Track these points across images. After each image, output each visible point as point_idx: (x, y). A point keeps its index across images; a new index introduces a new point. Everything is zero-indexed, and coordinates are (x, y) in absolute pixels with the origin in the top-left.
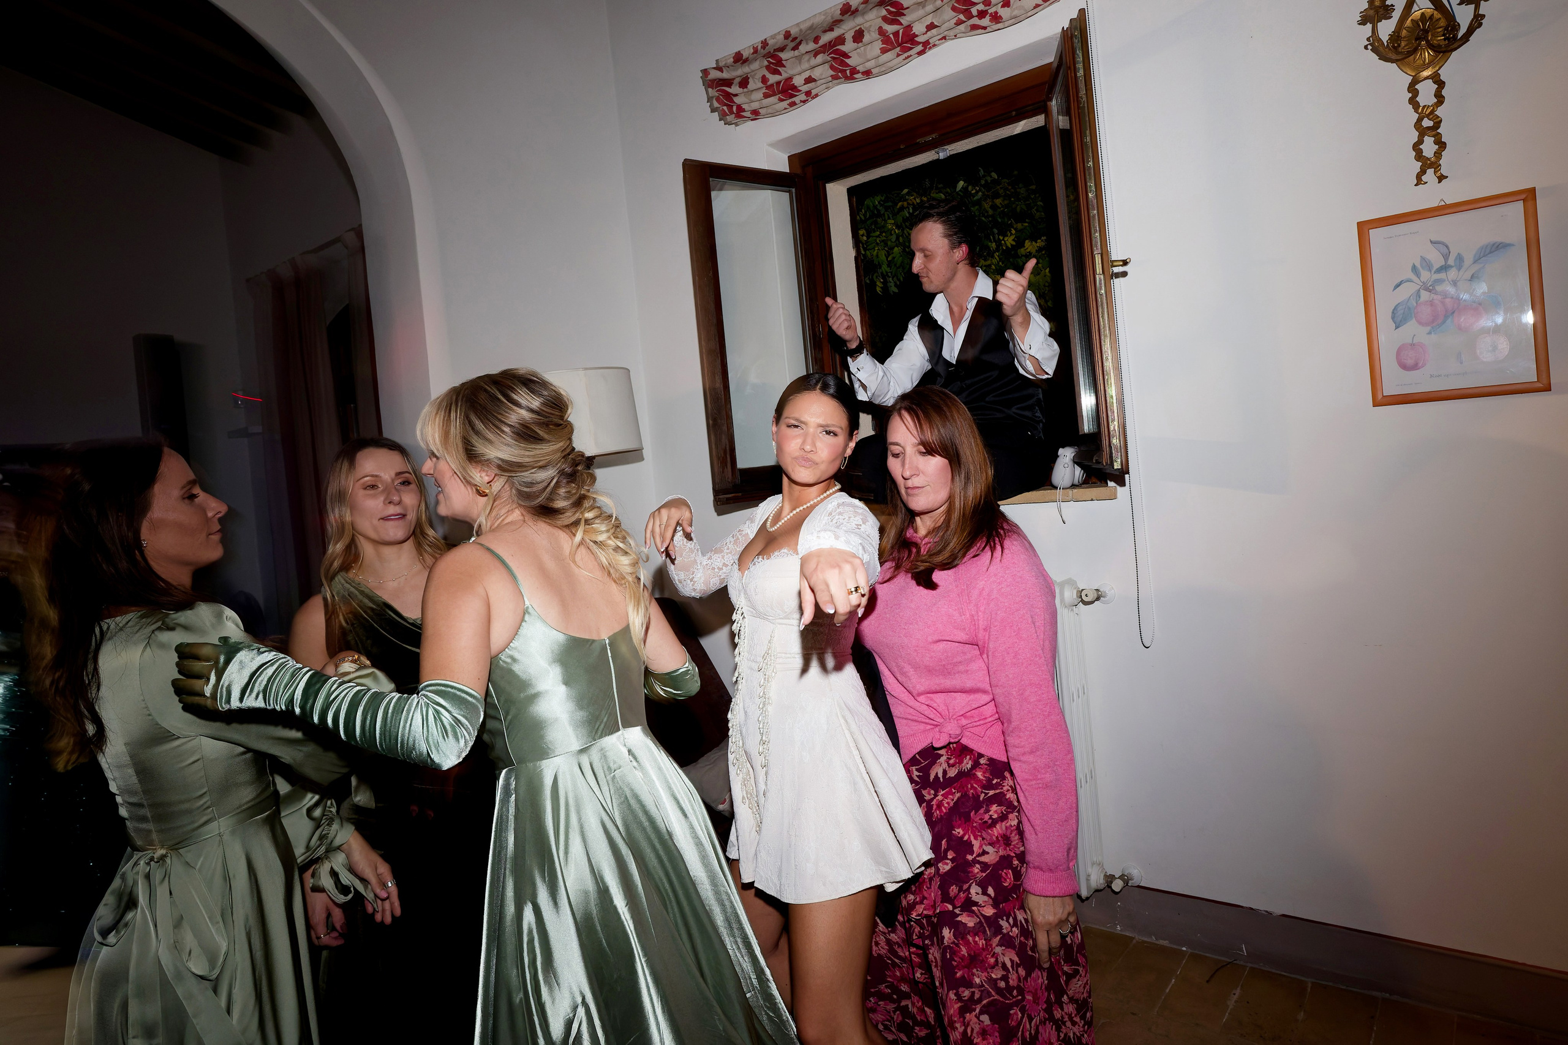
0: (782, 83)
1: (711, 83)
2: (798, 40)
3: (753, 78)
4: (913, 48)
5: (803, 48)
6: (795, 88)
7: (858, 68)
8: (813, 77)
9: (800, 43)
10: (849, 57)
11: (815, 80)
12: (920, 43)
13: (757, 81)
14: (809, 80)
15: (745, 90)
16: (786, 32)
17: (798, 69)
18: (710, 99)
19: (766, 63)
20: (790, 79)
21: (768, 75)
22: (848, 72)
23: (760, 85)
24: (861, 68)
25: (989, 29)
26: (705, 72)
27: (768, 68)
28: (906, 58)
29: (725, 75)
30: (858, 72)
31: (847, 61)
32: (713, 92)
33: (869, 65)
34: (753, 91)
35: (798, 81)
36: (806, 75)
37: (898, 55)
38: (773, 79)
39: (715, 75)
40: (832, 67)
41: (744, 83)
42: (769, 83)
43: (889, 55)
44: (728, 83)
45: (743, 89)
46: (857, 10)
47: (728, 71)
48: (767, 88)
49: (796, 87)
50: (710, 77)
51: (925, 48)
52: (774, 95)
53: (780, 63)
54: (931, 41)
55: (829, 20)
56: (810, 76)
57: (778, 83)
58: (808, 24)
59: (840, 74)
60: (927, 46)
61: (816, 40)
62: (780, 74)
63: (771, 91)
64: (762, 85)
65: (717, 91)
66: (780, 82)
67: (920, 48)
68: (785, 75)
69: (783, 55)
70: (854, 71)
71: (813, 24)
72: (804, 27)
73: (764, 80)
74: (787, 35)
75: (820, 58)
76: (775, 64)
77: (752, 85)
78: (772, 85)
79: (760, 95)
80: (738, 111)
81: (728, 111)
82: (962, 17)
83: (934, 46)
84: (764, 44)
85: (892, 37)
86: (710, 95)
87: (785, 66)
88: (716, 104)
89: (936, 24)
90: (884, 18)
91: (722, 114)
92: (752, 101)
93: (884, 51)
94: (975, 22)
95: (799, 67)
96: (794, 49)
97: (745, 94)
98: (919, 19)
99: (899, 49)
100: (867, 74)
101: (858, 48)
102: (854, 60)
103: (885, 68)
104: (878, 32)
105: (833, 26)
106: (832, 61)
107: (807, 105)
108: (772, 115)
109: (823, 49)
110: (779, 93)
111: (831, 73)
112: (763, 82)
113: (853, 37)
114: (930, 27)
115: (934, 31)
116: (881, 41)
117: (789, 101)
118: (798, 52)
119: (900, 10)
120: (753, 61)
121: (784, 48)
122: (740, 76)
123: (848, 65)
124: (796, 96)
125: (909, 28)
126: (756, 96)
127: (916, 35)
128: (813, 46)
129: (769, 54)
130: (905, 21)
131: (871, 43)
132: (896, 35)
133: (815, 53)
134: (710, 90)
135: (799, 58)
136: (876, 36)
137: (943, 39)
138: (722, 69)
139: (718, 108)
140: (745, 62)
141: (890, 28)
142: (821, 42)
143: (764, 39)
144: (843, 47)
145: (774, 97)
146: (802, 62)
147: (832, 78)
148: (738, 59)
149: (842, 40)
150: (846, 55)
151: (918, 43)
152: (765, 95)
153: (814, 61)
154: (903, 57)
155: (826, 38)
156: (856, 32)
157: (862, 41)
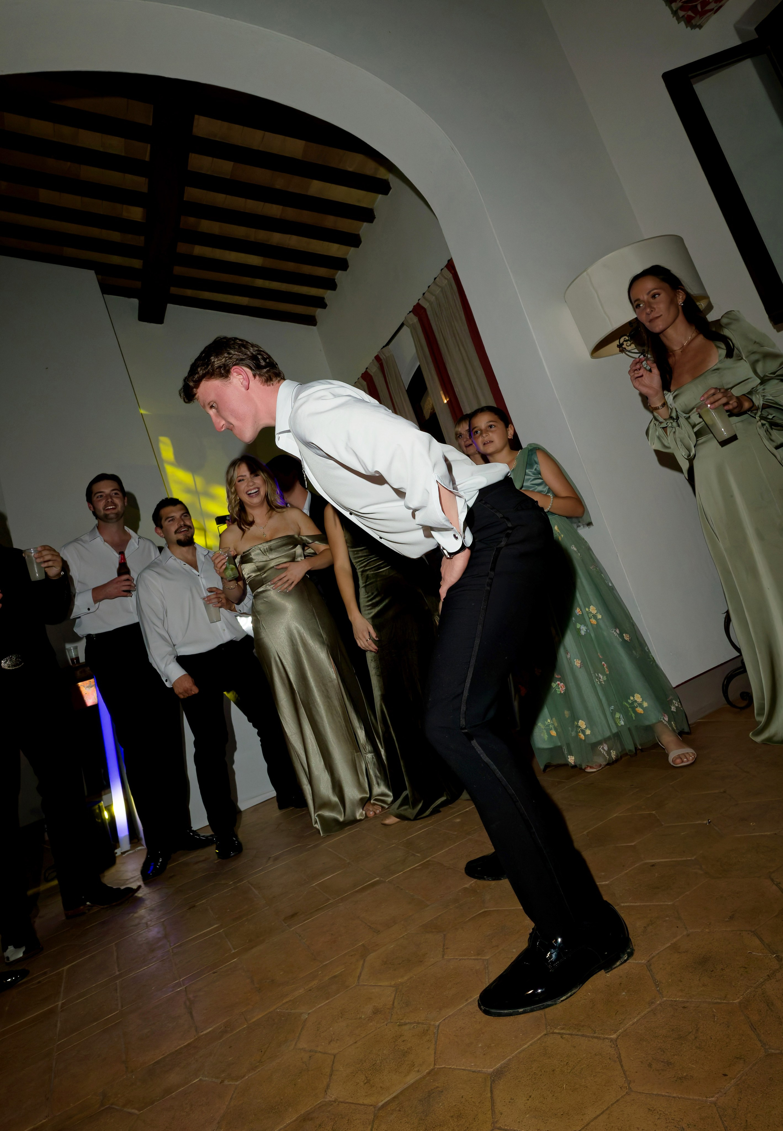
18: (674, 13)
32: (677, 6)
80: (702, 8)
81: (693, 15)
86: (674, 9)
88: (681, 14)
91: (689, 20)
134: (673, 5)
139: (684, 16)
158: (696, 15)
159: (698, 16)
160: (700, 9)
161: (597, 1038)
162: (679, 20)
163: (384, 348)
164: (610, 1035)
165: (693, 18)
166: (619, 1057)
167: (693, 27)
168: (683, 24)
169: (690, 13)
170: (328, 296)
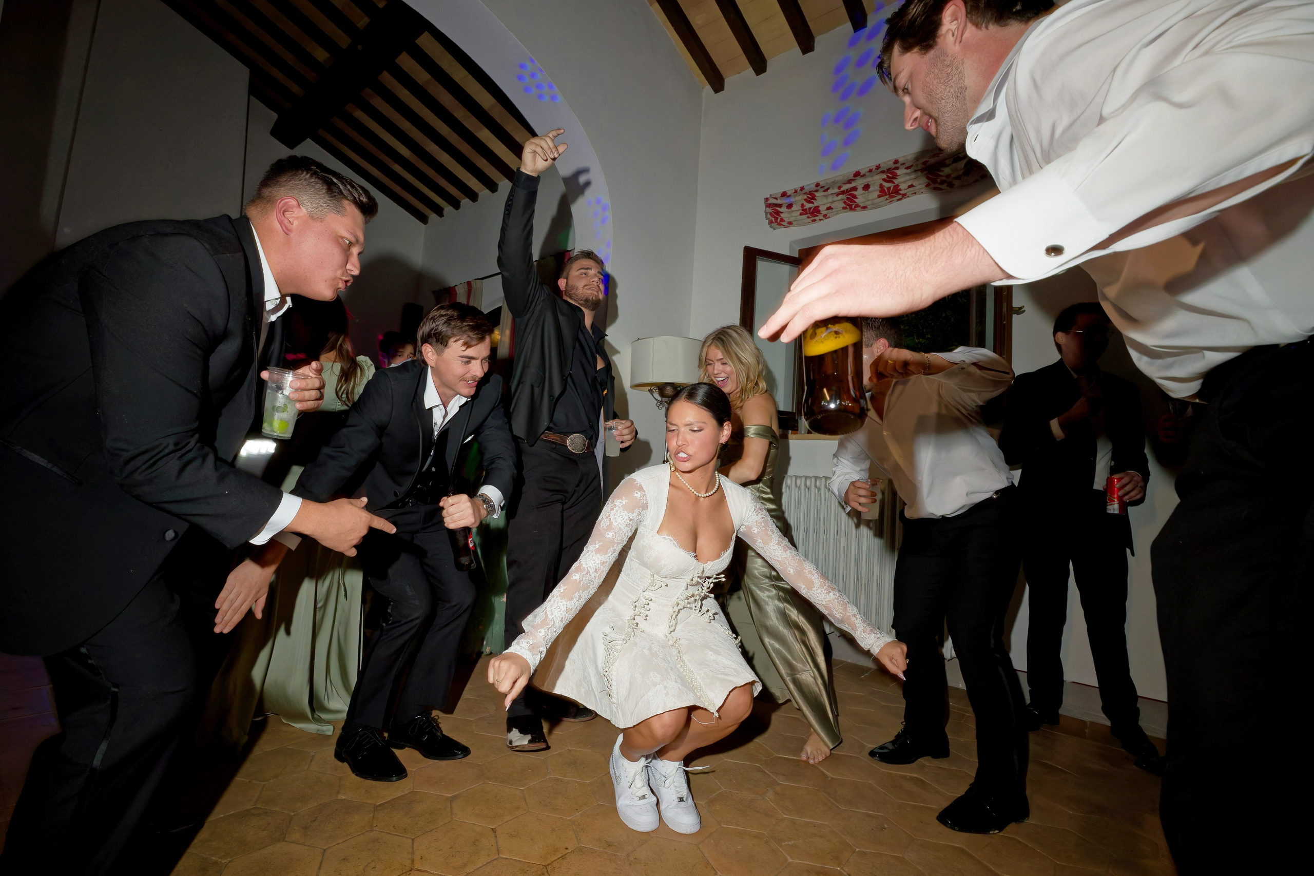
0: (813, 208)
1: (769, 206)
2: (826, 188)
3: (796, 204)
4: (896, 196)
5: (830, 191)
6: (819, 212)
7: (860, 204)
8: (832, 206)
9: (828, 189)
10: (857, 198)
11: (832, 209)
12: (901, 194)
13: (798, 206)
14: (830, 208)
15: (790, 210)
16: (817, 183)
17: (823, 203)
18: (766, 213)
19: (806, 197)
20: (818, 207)
21: (805, 203)
22: (853, 206)
24: (862, 205)
26: (767, 199)
27: (805, 200)
28: (890, 202)
29: (779, 202)
30: (860, 206)
31: (856, 200)
32: (769, 210)
33: (867, 203)
34: (793, 211)
35: (822, 209)
36: (828, 205)
37: (887, 199)
38: (808, 206)
39: (772, 201)
40: (845, 202)
41: (790, 206)
43: (882, 199)
44: (780, 206)
45: (788, 209)
46: (864, 175)
47: (780, 199)
48: (803, 210)
49: (821, 211)
51: (903, 197)
52: (806, 214)
53: (814, 198)
54: (907, 194)
55: (846, 179)
56: (830, 206)
57: (810, 209)
58: (833, 180)
59: (848, 207)
60: (904, 195)
61: (839, 188)
62: (813, 203)
63: (804, 212)
64: (800, 208)
67: (900, 197)
68: (815, 205)
69: (817, 194)
70: (857, 206)
71: (834, 181)
72: (828, 181)
73: (802, 206)
74: (817, 185)
75: (840, 197)
76: (811, 197)
77: (794, 208)
78: (806, 209)
79: (798, 213)
81: (774, 221)
82: (931, 183)
83: (908, 197)
84: (802, 188)
85: (886, 189)
86: (767, 211)
87: (815, 199)
88: (769, 216)
89: (914, 185)
90: (884, 180)
91: (771, 222)
92: (792, 217)
93: (879, 196)
94: (937, 186)
95: (825, 201)
96: (824, 191)
97: (788, 212)
98: (905, 182)
99: (888, 196)
100: (864, 208)
101: (864, 194)
102: (860, 200)
103: (876, 206)
104: (879, 186)
105: (849, 182)
106: (847, 200)
107: (822, 222)
108: (799, 225)
109: (843, 193)
110: (810, 213)
111: (844, 206)
112: (801, 207)
113: (863, 188)
114: (910, 186)
115: (912, 189)
116: (880, 191)
117: (813, 218)
118: (826, 193)
119: (895, 176)
120: (795, 196)
121: (817, 191)
122: (786, 203)
123: (856, 202)
124: (818, 216)
125: (898, 186)
126: (794, 214)
127: (900, 190)
128: (836, 190)
129: (805, 193)
130: (896, 181)
131: (873, 191)
132: (889, 188)
133: (838, 195)
134: (767, 208)
135: (826, 196)
136: (877, 188)
137: (915, 193)
138: (776, 198)
139: (769, 218)
140: (789, 196)
141: (887, 185)
142: (842, 189)
143: (802, 186)
144: (854, 193)
145: (807, 215)
146: (827, 199)
147: (844, 208)
148: (784, 194)
149: (855, 189)
150: (855, 197)
151: (900, 194)
152: (801, 214)
153: (836, 198)
154: (889, 201)
155: (845, 187)
156: (865, 185)
157: (868, 190)
159: (776, 223)
160: (778, 222)
162: (766, 219)
163: (476, 280)
165: (774, 223)
167: (771, 227)
169: (773, 219)
170: (448, 209)
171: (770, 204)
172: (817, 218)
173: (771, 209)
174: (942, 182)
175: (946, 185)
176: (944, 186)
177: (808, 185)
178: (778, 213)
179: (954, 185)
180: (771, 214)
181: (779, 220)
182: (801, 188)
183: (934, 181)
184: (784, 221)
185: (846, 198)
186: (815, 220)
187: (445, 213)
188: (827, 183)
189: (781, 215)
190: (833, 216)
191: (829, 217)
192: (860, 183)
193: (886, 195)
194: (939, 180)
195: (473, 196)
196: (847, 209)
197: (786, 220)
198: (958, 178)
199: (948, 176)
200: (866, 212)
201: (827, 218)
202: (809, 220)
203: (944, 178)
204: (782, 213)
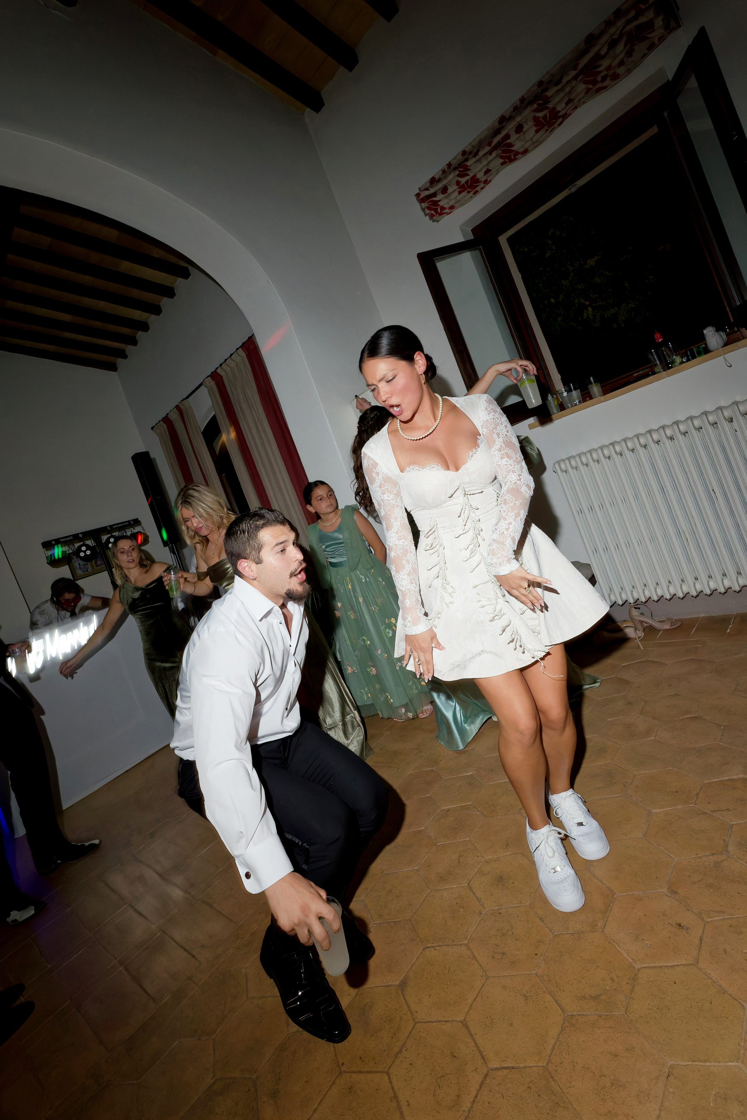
0: (469, 181)
1: (422, 201)
2: (475, 151)
3: (450, 185)
4: (556, 122)
5: (481, 153)
6: (478, 181)
7: (519, 151)
8: (489, 168)
9: (477, 151)
10: (514, 146)
11: (490, 170)
13: (453, 186)
14: (488, 171)
15: (446, 194)
17: (478, 169)
18: (423, 210)
19: (457, 172)
20: (475, 176)
21: (460, 179)
22: (512, 157)
23: (456, 187)
24: (521, 150)
25: (608, 87)
26: (418, 195)
27: (458, 175)
29: (432, 191)
30: (519, 153)
31: (513, 148)
33: (527, 146)
34: (450, 193)
35: (480, 176)
36: (485, 169)
37: (547, 130)
38: (463, 180)
39: (424, 194)
40: (501, 157)
41: (444, 190)
42: (461, 184)
43: (540, 133)
44: (434, 195)
45: (445, 194)
46: (511, 116)
47: (432, 188)
48: (460, 188)
49: (479, 179)
50: (421, 197)
51: (565, 118)
52: (465, 189)
53: (467, 169)
54: (568, 113)
55: (492, 130)
56: (488, 169)
57: (467, 182)
58: (478, 140)
59: (507, 160)
60: (565, 116)
61: (490, 144)
62: (468, 175)
63: (462, 188)
65: (428, 203)
66: (468, 181)
67: (561, 120)
68: (471, 175)
69: (468, 163)
70: (517, 153)
71: (482, 138)
72: (475, 143)
73: (458, 183)
74: (465, 152)
75: (495, 153)
76: (463, 170)
77: (450, 190)
78: (463, 184)
79: (456, 193)
80: (441, 211)
81: (435, 214)
82: (590, 86)
83: (570, 115)
84: (449, 165)
85: (542, 120)
86: (423, 207)
87: (470, 170)
88: (427, 211)
89: (572, 98)
90: (536, 111)
91: (432, 217)
92: (451, 200)
93: (537, 132)
94: (600, 85)
95: (480, 166)
96: (474, 156)
97: (446, 197)
98: (560, 101)
99: (546, 126)
100: (526, 152)
101: (519, 137)
102: (518, 147)
103: (536, 144)
104: (532, 120)
105: (497, 132)
106: (502, 153)
107: (484, 190)
108: (462, 205)
109: (495, 148)
110: (469, 187)
111: (502, 161)
112: (457, 185)
113: (515, 131)
114: (567, 104)
115: (570, 105)
116: (535, 126)
117: (474, 191)
118: (477, 157)
119: (547, 100)
120: (445, 178)
121: (467, 160)
122: (440, 189)
123: (514, 151)
124: (478, 185)
125: (554, 108)
126: (453, 196)
127: (559, 112)
128: (487, 149)
129: (455, 169)
130: (550, 105)
131: (528, 130)
132: (545, 117)
133: (490, 153)
134: (423, 204)
135: (479, 161)
136: (531, 123)
137: (576, 107)
138: (427, 189)
139: (429, 213)
140: (439, 180)
141: (541, 115)
142: (493, 144)
143: (447, 162)
144: (509, 141)
145: (466, 191)
146: (481, 163)
147: (502, 164)
148: (433, 181)
149: (507, 136)
150: (511, 145)
151: (560, 117)
152: (460, 193)
153: (490, 158)
154: (550, 130)
155: (496, 141)
156: (517, 128)
157: (522, 131)
158: (437, 214)
159: (438, 215)
160: (439, 212)
161: (456, 945)
162: (426, 215)
163: (183, 402)
164: (464, 941)
165: (435, 216)
166: (474, 956)
167: (434, 221)
168: (428, 217)
169: (433, 212)
170: (129, 349)
171: (423, 198)
172: (478, 188)
173: (426, 203)
174: (604, 79)
175: (608, 79)
176: (607, 82)
177: (454, 159)
178: (436, 203)
179: (618, 74)
180: (428, 208)
181: (439, 210)
182: (447, 165)
183: (594, 82)
184: (445, 208)
185: (501, 152)
186: (476, 193)
187: (127, 353)
188: (473, 147)
189: (440, 203)
190: (493, 178)
191: (490, 181)
192: (510, 127)
193: (544, 126)
194: (599, 78)
195: (144, 327)
196: (507, 162)
197: (446, 206)
198: (621, 63)
199: (609, 68)
200: (528, 156)
201: (488, 184)
202: (471, 194)
203: (605, 73)
204: (440, 201)
